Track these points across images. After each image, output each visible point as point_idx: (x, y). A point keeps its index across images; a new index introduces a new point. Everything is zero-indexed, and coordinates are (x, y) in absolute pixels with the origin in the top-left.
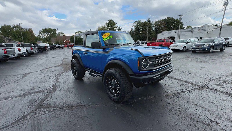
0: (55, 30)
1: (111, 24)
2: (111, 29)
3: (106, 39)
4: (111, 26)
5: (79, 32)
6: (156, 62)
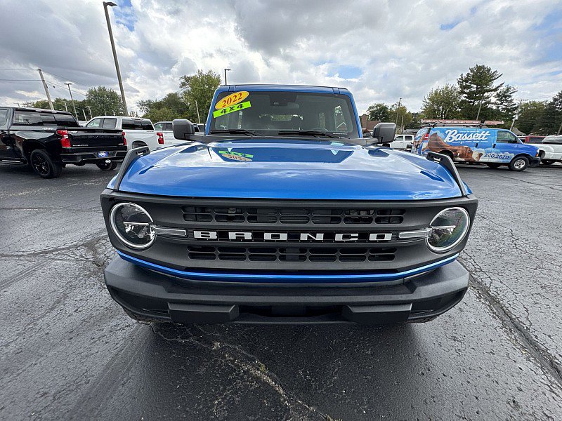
1: (477, 80)
2: (470, 95)
3: (225, 111)
4: (475, 86)
5: (379, 105)
6: (198, 234)
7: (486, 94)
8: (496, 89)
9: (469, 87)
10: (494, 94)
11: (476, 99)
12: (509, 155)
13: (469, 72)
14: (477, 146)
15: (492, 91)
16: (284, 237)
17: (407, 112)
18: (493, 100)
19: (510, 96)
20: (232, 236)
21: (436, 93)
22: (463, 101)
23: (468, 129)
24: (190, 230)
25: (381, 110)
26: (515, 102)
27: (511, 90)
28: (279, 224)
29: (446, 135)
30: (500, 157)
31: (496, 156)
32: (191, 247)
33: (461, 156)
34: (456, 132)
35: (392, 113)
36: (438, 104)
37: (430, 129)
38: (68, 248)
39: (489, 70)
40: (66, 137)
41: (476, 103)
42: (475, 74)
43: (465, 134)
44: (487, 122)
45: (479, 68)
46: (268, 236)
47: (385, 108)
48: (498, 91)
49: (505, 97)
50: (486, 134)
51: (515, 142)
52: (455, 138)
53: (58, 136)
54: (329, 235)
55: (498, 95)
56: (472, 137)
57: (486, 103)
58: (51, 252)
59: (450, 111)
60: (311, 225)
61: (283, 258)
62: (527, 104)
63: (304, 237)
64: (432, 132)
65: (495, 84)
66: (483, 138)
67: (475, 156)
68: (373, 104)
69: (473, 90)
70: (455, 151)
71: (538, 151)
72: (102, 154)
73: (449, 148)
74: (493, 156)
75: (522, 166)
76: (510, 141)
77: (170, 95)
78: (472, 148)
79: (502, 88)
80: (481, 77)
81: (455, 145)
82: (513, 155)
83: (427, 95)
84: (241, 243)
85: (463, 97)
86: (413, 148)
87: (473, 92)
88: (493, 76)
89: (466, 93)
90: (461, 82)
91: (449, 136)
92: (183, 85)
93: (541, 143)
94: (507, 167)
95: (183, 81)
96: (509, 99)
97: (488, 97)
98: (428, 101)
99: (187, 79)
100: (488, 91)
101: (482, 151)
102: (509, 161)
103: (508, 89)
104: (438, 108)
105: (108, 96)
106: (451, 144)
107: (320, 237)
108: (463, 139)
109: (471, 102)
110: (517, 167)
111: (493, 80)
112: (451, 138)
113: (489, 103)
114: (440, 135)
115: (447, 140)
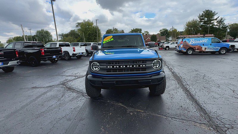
0: (141, 30)
1: (207, 16)
2: (205, 22)
3: (106, 41)
4: (207, 19)
5: (164, 29)
6: (108, 67)
7: (212, 22)
8: (216, 19)
9: (204, 19)
10: (216, 21)
11: (208, 24)
12: (218, 48)
13: (203, 13)
14: (203, 45)
15: (214, 20)
16: (124, 66)
17: (178, 31)
18: (216, 24)
19: (223, 22)
20: (115, 67)
21: (189, 23)
22: (202, 25)
23: (199, 38)
24: (107, 66)
25: (165, 31)
26: (226, 24)
27: (223, 19)
28: (123, 64)
29: (190, 41)
30: (214, 49)
31: (212, 49)
32: (107, 70)
33: (197, 50)
34: (194, 40)
35: (170, 32)
36: (191, 27)
37: (183, 39)
38: (57, 85)
39: (212, 11)
40: (43, 51)
41: (208, 26)
42: (206, 13)
43: (197, 40)
44: (206, 35)
45: (207, 11)
46: (121, 67)
47: (167, 30)
48: (217, 20)
49: (221, 22)
50: (207, 40)
51: (219, 42)
52: (194, 42)
53: (40, 51)
54: (133, 66)
55: (218, 22)
56: (201, 42)
57: (212, 25)
58: (52, 86)
59: (197, 30)
60: (129, 64)
61: (124, 71)
62: (233, 24)
63: (128, 66)
64: (184, 40)
65: (215, 17)
66: (205, 42)
67: (203, 49)
68: (161, 29)
69: (206, 20)
70: (195, 47)
71: (230, 46)
72: (54, 57)
73: (192, 47)
74: (211, 49)
75: (224, 52)
76: (217, 42)
77: (71, 31)
78: (201, 46)
79: (219, 18)
80: (209, 15)
81: (194, 45)
82: (219, 48)
83: (185, 24)
84: (116, 68)
85: (202, 23)
86: (177, 47)
87: (206, 21)
88: (214, 14)
89: (203, 22)
90: (200, 17)
91: (191, 41)
92: (77, 26)
93: (233, 42)
94: (218, 53)
95: (77, 24)
96: (223, 23)
97: (213, 23)
98: (186, 26)
99: (79, 24)
100: (213, 20)
101: (206, 47)
102: (218, 50)
103: (222, 19)
104: (191, 28)
105: (45, 33)
106: (192, 45)
107: (131, 66)
108: (197, 42)
109: (206, 25)
110: (222, 53)
111: (214, 15)
112: (192, 42)
113: (214, 25)
114: (187, 41)
115: (190, 43)
